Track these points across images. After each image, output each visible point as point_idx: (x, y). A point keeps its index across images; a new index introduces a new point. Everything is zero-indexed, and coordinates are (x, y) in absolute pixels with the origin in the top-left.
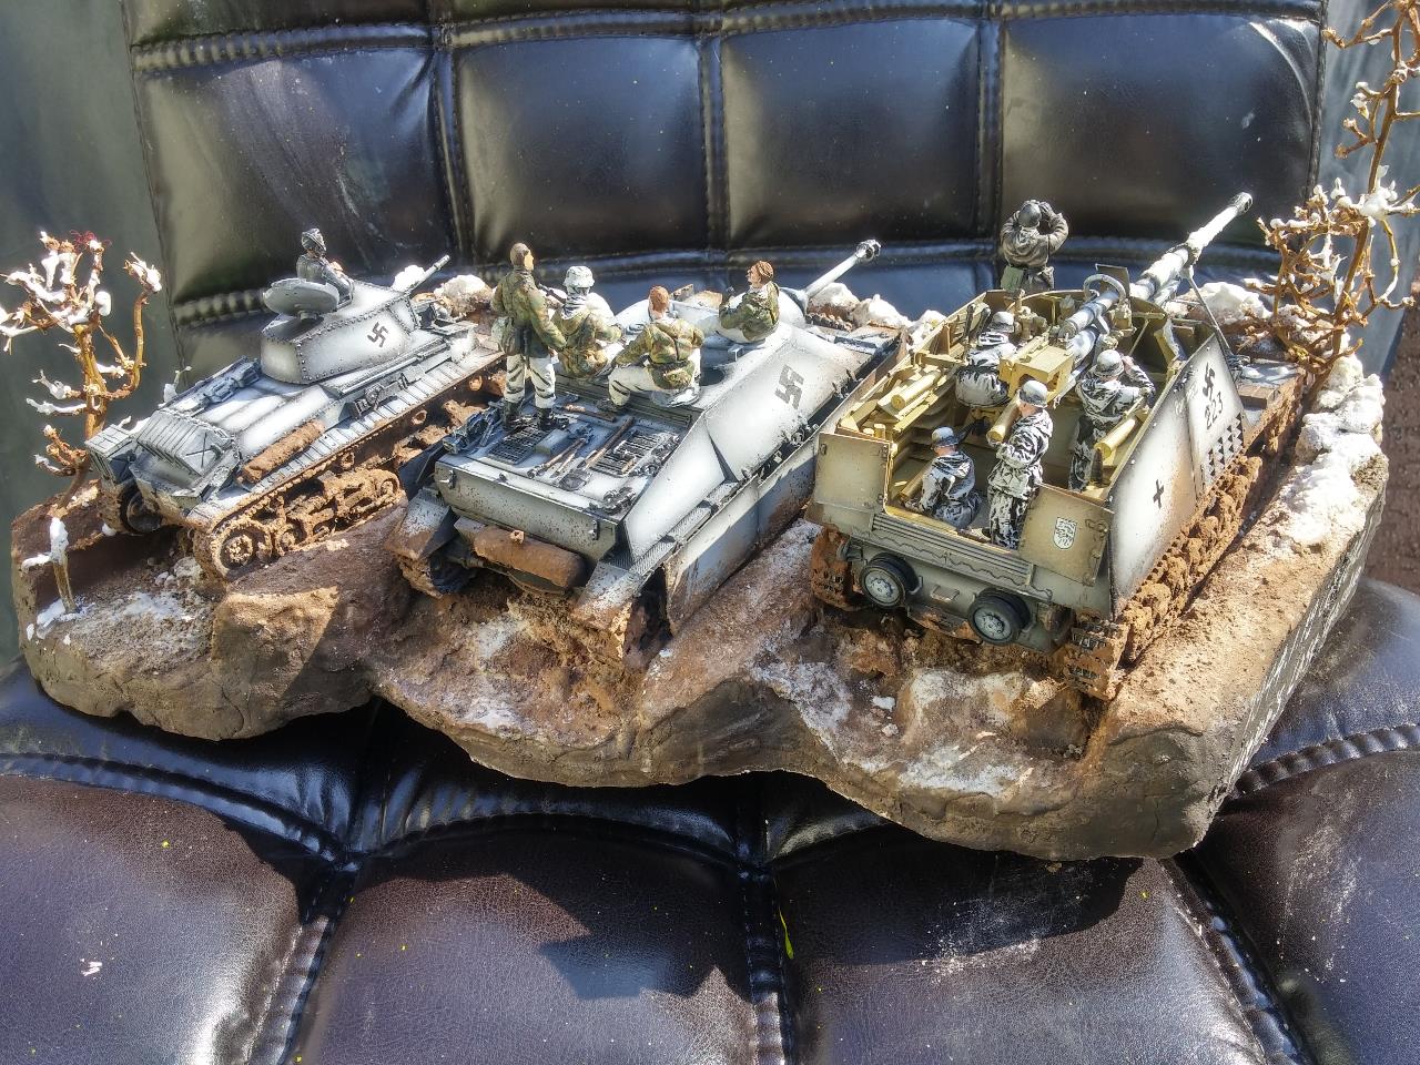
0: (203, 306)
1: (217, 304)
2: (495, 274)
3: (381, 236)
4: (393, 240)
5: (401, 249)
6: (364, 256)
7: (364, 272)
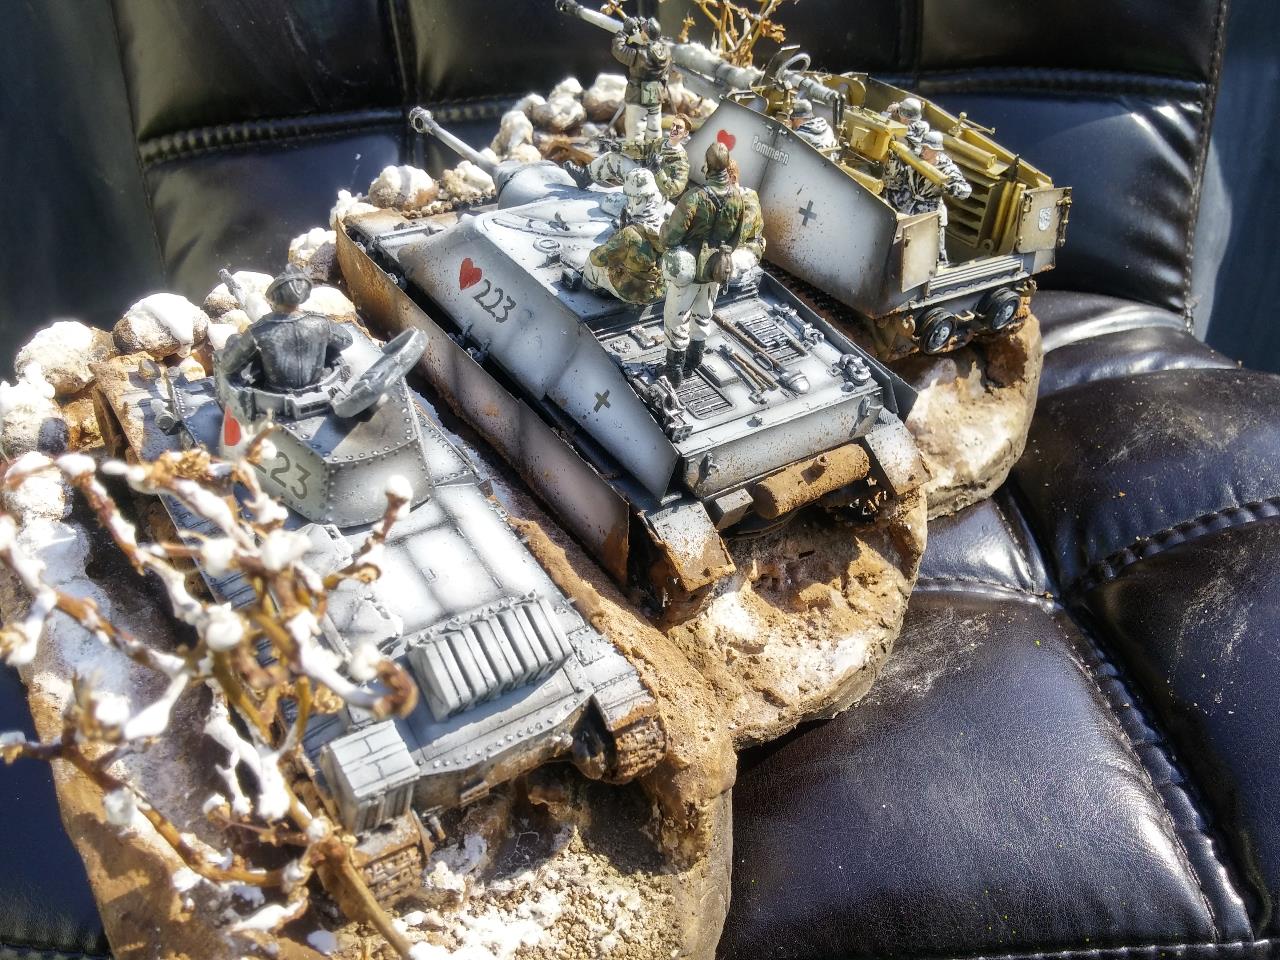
0: (165, 144)
1: (178, 142)
2: (438, 112)
3: (329, 73)
4: (340, 77)
5: (348, 87)
6: (313, 92)
7: (314, 109)
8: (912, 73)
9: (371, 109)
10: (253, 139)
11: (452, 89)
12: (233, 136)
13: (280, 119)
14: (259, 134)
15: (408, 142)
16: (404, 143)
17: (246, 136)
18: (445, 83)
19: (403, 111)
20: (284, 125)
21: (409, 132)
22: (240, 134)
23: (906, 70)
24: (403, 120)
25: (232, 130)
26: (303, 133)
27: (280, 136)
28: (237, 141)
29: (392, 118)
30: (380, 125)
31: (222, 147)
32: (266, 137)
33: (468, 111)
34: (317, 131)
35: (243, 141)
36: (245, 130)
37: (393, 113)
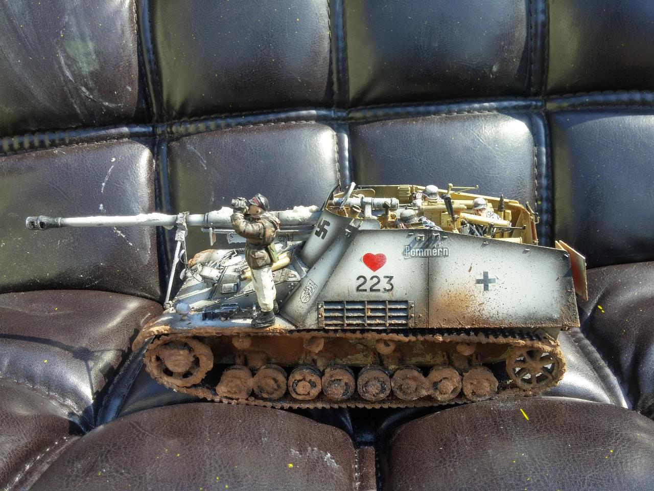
2: (179, 127)
3: (91, 97)
4: (101, 100)
5: (107, 107)
6: (79, 111)
7: (80, 124)
8: (540, 97)
9: (127, 125)
10: (32, 147)
11: (190, 110)
12: (16, 146)
13: (54, 132)
14: (36, 143)
15: (156, 150)
16: (152, 150)
17: (26, 145)
18: (184, 105)
19: (153, 127)
20: (57, 136)
21: (157, 143)
22: (21, 144)
23: (536, 94)
24: (153, 134)
25: (15, 141)
26: (71, 143)
27: (53, 144)
28: (20, 149)
29: (144, 132)
30: (134, 137)
31: (8, 153)
32: (42, 145)
33: (201, 126)
34: (83, 141)
35: (24, 149)
36: (26, 140)
37: (145, 128)
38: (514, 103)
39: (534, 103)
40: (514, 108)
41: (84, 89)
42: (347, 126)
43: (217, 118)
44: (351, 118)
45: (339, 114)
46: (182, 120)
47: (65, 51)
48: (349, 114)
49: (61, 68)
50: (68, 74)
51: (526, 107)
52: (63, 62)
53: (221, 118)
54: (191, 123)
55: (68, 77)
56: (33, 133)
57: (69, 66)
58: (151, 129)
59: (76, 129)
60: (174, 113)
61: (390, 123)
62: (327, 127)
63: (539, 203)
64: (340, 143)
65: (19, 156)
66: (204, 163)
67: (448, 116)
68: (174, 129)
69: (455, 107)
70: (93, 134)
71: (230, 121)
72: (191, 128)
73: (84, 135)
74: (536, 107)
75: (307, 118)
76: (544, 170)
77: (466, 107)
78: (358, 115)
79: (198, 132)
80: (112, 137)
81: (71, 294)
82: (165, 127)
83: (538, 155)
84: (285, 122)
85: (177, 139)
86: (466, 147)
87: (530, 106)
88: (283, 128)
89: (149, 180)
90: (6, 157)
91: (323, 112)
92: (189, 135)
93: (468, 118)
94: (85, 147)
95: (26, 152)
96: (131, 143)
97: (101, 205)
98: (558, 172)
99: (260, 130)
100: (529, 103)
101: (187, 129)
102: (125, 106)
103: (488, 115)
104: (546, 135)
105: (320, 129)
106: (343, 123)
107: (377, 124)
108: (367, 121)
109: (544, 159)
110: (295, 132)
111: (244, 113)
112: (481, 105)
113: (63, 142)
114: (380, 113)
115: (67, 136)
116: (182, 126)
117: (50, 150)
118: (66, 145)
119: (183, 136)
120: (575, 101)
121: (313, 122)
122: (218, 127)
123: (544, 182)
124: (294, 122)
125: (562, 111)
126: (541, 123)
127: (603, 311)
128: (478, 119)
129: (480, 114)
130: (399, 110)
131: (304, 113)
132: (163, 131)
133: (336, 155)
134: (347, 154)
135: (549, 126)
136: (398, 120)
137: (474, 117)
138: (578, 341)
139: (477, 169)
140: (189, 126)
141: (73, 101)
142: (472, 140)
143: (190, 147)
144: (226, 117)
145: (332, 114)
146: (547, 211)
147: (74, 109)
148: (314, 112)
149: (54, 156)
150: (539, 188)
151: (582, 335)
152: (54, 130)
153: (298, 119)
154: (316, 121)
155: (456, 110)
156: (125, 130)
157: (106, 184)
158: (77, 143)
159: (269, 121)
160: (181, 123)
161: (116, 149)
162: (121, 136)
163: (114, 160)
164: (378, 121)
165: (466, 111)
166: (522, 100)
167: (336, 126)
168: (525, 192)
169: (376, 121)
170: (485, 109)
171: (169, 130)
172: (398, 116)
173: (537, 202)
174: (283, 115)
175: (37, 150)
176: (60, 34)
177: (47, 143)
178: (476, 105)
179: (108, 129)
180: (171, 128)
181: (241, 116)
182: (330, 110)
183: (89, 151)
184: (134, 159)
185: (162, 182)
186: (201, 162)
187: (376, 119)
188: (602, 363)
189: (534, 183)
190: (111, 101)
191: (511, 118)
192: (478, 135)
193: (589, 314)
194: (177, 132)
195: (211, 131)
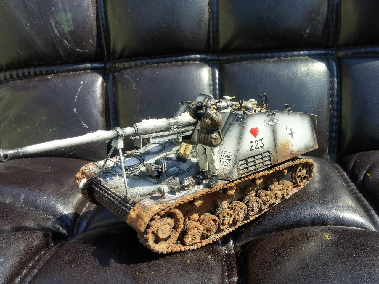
2: (119, 64)
3: (69, 46)
4: (75, 48)
5: (78, 52)
6: (62, 54)
7: (63, 62)
8: (334, 49)
9: (90, 63)
10: (35, 75)
11: (126, 54)
12: (26, 74)
13: (48, 66)
14: (38, 72)
15: (106, 77)
16: (104, 78)
17: (32, 73)
18: (123, 51)
19: (105, 64)
20: (49, 69)
21: (107, 73)
22: (29, 73)
23: (332, 47)
24: (104, 68)
25: (26, 71)
26: (58, 72)
27: (48, 73)
28: (28, 76)
29: (99, 67)
30: (94, 70)
31: (22, 78)
32: (41, 74)
33: (132, 64)
34: (64, 72)
35: (31, 76)
36: (32, 71)
37: (100, 64)
38: (318, 52)
39: (331, 52)
40: (319, 54)
41: (65, 41)
42: (218, 65)
43: (141, 59)
44: (221, 60)
45: (213, 57)
46: (121, 60)
47: (55, 19)
48: (219, 57)
49: (52, 29)
50: (56, 32)
51: (326, 55)
52: (53, 25)
53: (144, 59)
54: (126, 62)
55: (56, 34)
56: (36, 66)
57: (57, 28)
58: (103, 65)
59: (60, 65)
60: (117, 56)
61: (244, 63)
62: (206, 65)
63: (332, 112)
64: (213, 75)
65: (28, 80)
66: (134, 85)
67: (278, 59)
68: (116, 65)
69: (283, 54)
70: (70, 67)
71: (149, 61)
72: (127, 65)
73: (65, 68)
74: (332, 54)
75: (195, 60)
76: (335, 92)
77: (290, 54)
78: (225, 58)
79: (130, 67)
80: (81, 70)
81: (58, 160)
82: (111, 64)
83: (332, 83)
84: (181, 62)
85: (119, 71)
86: (289, 78)
87: (328, 54)
88: (180, 65)
89: (102, 95)
90: (20, 80)
91: (203, 56)
92: (125, 69)
93: (291, 61)
94: (66, 76)
95: (32, 77)
96: (92, 73)
97: (75, 109)
98: (344, 93)
99: (167, 67)
100: (327, 52)
101: (124, 66)
102: (88, 51)
103: (303, 59)
104: (337, 71)
105: (202, 66)
106: (215, 62)
107: (236, 64)
108: (230, 62)
109: (336, 85)
110: (187, 68)
111: (157, 56)
112: (299, 52)
113: (53, 72)
114: (238, 57)
115: (55, 68)
116: (121, 64)
117: (45, 77)
118: (55, 74)
119: (121, 69)
120: (355, 51)
121: (198, 62)
122: (142, 64)
123: (335, 99)
124: (186, 62)
125: (347, 57)
126: (334, 64)
127: (370, 177)
128: (297, 61)
129: (298, 58)
130: (249, 55)
131: (193, 56)
132: (110, 67)
133: (211, 82)
134: (217, 81)
135: (339, 66)
136: (249, 61)
137: (295, 60)
138: (355, 194)
139: (295, 91)
140: (125, 64)
141: (59, 48)
142: (293, 74)
143: (126, 76)
144: (147, 59)
145: (209, 57)
146: (337, 117)
147: (60, 53)
148: (198, 56)
149: (48, 80)
150: (332, 103)
151: (357, 191)
152: (48, 65)
153: (189, 60)
154: (199, 62)
155: (284, 56)
156: (88, 65)
157: (78, 96)
158: (61, 73)
159: (172, 61)
160: (121, 61)
161: (84, 77)
162: (86, 69)
163: (82, 83)
164: (237, 61)
165: (289, 56)
166: (323, 50)
167: (211, 65)
168: (324, 105)
169: (235, 62)
170: (301, 55)
171: (113, 66)
172: (248, 59)
173: (330, 111)
174: (180, 58)
175: (38, 76)
176: (52, 9)
177: (44, 72)
178: (296, 53)
179: (79, 65)
180: (115, 65)
181: (156, 58)
182: (208, 55)
183: (68, 77)
184: (93, 82)
185: (109, 96)
186: (132, 85)
187: (235, 60)
188: (370, 207)
189: (330, 100)
190: (81, 49)
191: (317, 61)
192: (296, 71)
193: (362, 178)
194: (118, 67)
195: (138, 67)
